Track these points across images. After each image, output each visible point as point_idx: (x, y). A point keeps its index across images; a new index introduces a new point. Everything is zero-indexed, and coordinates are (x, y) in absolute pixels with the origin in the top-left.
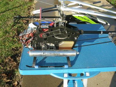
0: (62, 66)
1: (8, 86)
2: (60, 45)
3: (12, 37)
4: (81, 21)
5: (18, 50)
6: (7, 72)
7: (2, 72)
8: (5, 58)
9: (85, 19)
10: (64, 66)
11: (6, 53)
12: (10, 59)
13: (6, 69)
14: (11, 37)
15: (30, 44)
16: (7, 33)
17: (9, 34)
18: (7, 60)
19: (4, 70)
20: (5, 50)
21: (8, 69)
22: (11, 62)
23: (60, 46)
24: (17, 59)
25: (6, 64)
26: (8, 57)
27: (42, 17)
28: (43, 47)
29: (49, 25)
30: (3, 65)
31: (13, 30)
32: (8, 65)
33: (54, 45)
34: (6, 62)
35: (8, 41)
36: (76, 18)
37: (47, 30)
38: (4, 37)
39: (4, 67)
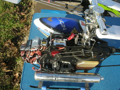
1: (8, 77)
2: (78, 64)
3: (13, 14)
5: (20, 31)
6: (7, 60)
7: (1, 59)
8: (5, 41)
9: (108, 7)
11: (5, 35)
12: (10, 43)
13: (6, 55)
14: (11, 13)
16: (7, 7)
17: (9, 8)
18: (7, 45)
19: (4, 56)
20: (5, 30)
21: (8, 55)
22: (12, 47)
24: (19, 43)
25: (5, 49)
26: (7, 41)
29: (67, 40)
30: (2, 50)
32: (8, 50)
34: (6, 46)
35: (8, 19)
37: (64, 48)
38: (3, 13)
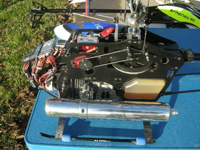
0: (129, 141)
1: (20, 147)
2: (127, 87)
4: (175, 21)
6: (20, 119)
7: (11, 117)
8: (19, 90)
9: (185, 17)
10: (135, 140)
11: (21, 79)
12: (28, 92)
13: (20, 112)
14: (32, 47)
15: (51, 82)
16: (25, 39)
17: (30, 41)
18: (22, 95)
19: (15, 113)
20: (20, 73)
21: (23, 112)
22: (30, 98)
23: (126, 91)
25: (19, 102)
26: (24, 88)
27: (90, 10)
28: (83, 92)
29: (99, 35)
30: (13, 103)
31: (37, 34)
32: (24, 104)
33: (111, 87)
34: (21, 98)
36: (165, 15)
37: (94, 49)
38: (20, 48)
39: (15, 107)
